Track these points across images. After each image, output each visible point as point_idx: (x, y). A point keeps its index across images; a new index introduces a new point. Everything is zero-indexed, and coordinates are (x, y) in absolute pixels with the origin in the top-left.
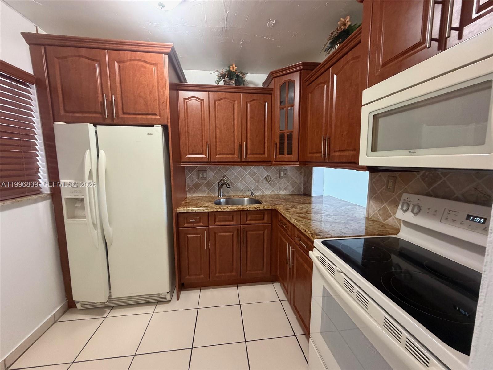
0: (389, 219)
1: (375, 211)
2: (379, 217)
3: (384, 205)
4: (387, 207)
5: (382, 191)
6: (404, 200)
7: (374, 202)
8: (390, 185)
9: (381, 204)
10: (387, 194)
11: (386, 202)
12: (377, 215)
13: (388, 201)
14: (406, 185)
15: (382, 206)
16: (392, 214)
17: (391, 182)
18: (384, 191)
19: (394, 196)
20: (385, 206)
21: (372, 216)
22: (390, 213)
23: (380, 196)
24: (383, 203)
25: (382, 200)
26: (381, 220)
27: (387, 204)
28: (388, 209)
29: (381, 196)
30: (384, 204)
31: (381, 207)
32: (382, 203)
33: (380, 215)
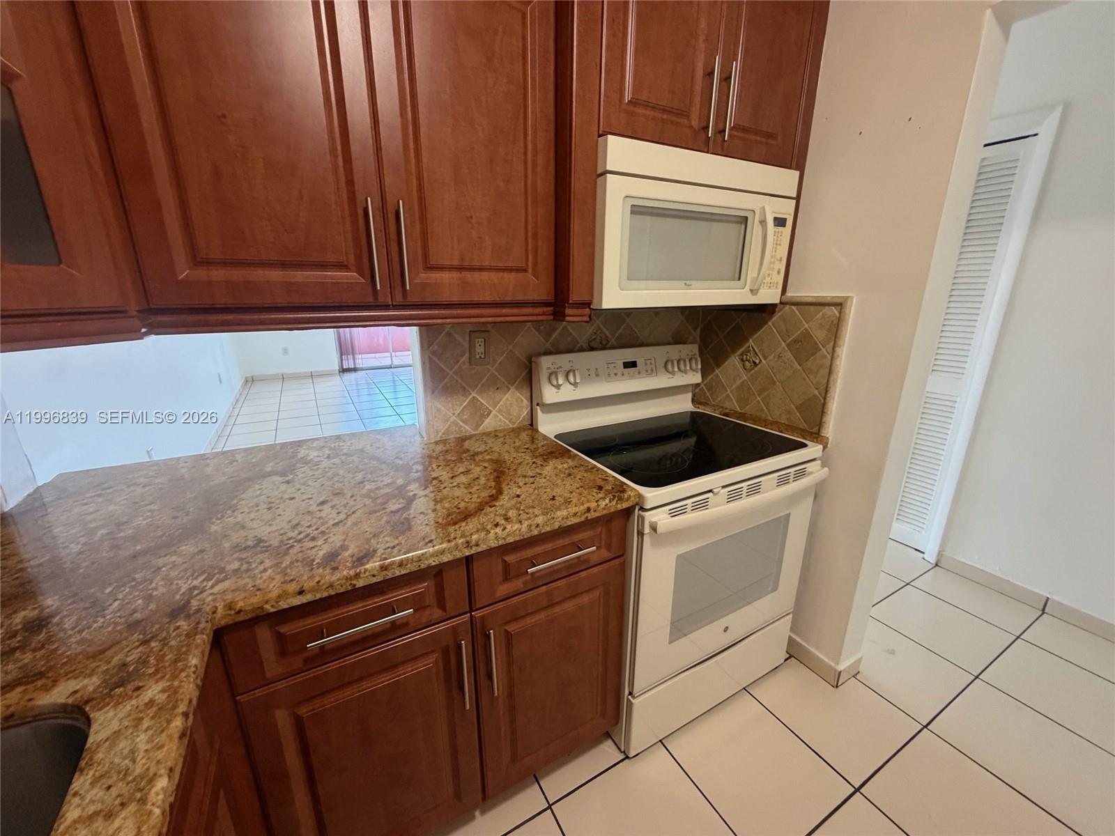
0: (487, 421)
1: (451, 417)
2: (461, 427)
3: (470, 397)
4: (480, 399)
5: (460, 367)
6: (549, 368)
7: (443, 399)
8: (480, 349)
9: (462, 398)
10: (473, 372)
11: (473, 390)
12: (457, 425)
13: (480, 386)
14: (510, 344)
15: (465, 401)
16: (491, 409)
17: (480, 343)
18: (464, 367)
19: (489, 370)
20: (474, 397)
21: (443, 434)
22: (487, 408)
23: (457, 381)
24: (467, 394)
25: (464, 388)
26: (469, 429)
27: (476, 393)
28: (482, 401)
29: (460, 381)
30: (470, 394)
31: (465, 404)
32: (465, 392)
33: (463, 421)
